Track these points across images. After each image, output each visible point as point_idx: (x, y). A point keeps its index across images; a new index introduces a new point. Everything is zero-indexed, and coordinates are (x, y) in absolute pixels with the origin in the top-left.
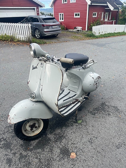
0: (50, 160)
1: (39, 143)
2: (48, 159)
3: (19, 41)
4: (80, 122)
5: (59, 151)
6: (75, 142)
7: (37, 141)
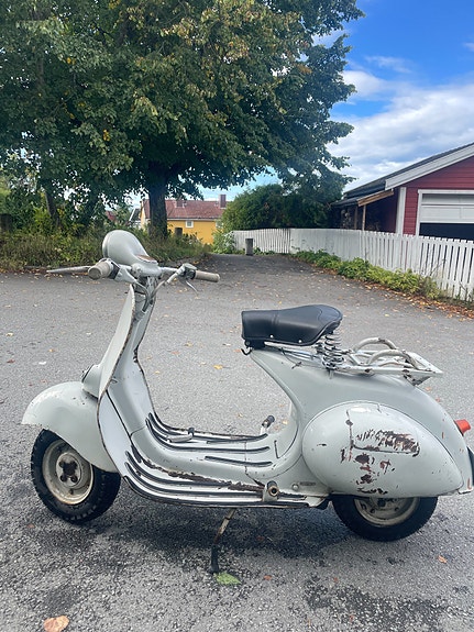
0: (15, 582)
1: (62, 533)
2: (15, 577)
3: (443, 298)
4: (226, 578)
5: (56, 584)
6: (115, 608)
7: (66, 527)
